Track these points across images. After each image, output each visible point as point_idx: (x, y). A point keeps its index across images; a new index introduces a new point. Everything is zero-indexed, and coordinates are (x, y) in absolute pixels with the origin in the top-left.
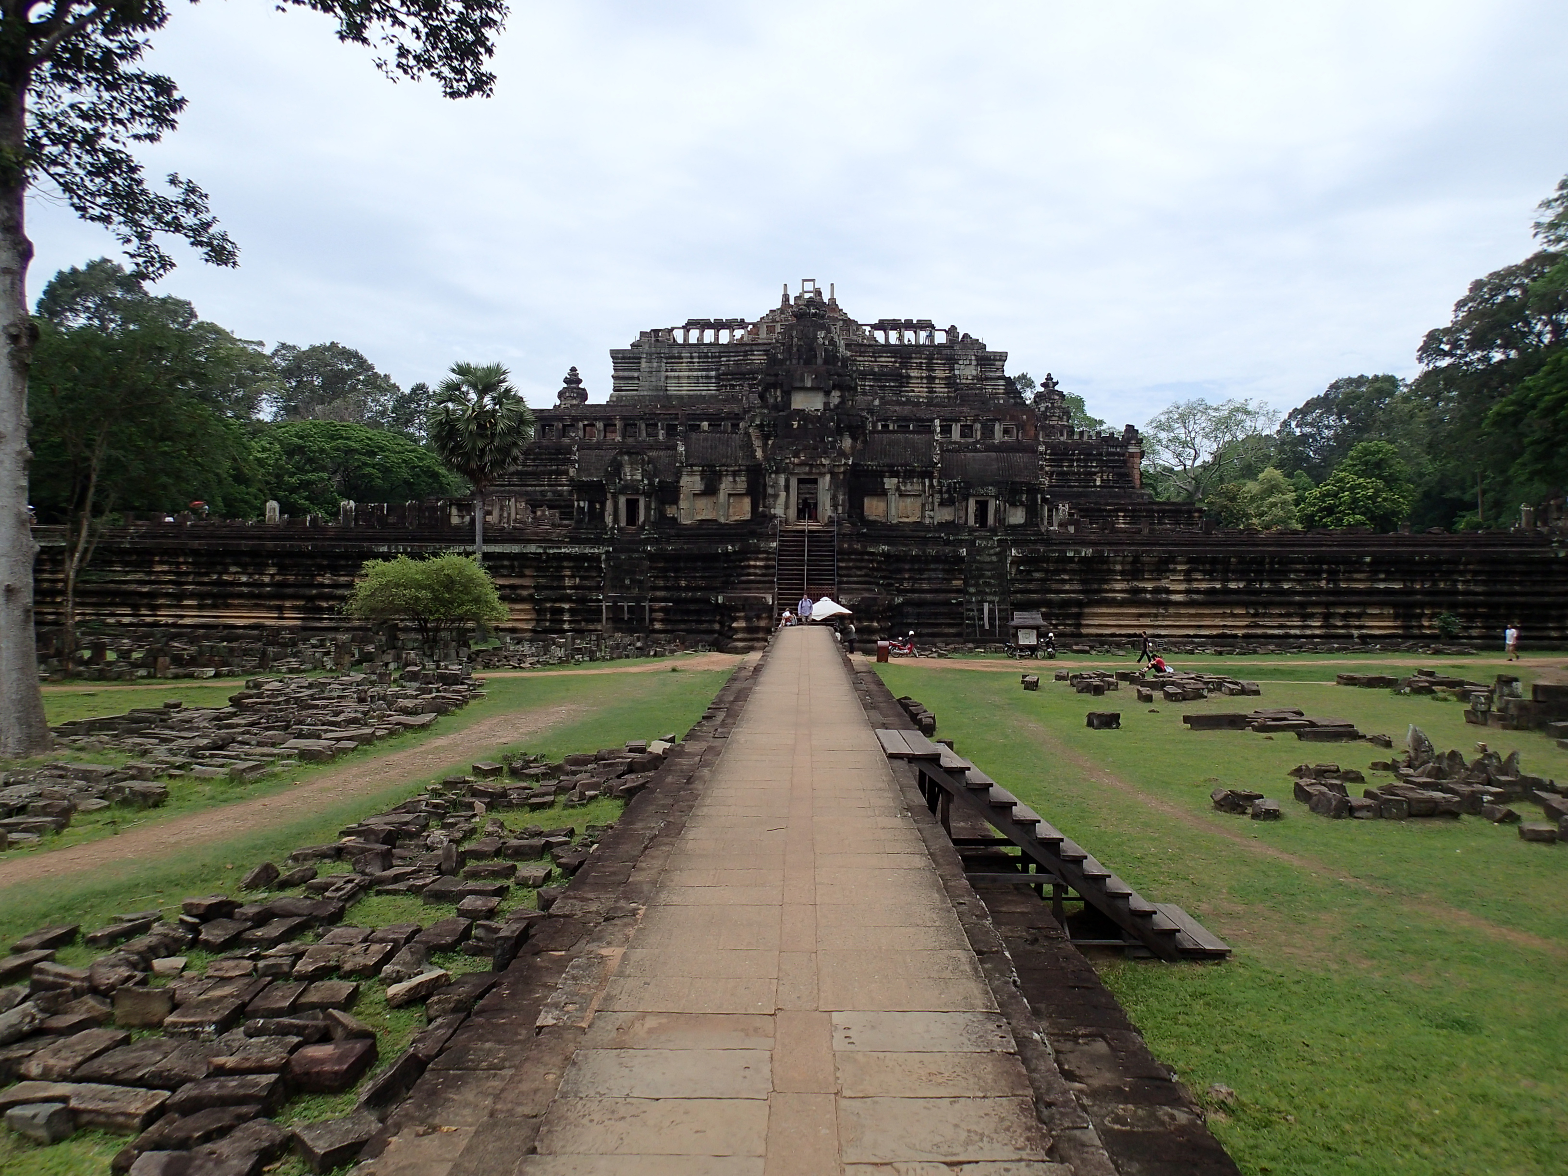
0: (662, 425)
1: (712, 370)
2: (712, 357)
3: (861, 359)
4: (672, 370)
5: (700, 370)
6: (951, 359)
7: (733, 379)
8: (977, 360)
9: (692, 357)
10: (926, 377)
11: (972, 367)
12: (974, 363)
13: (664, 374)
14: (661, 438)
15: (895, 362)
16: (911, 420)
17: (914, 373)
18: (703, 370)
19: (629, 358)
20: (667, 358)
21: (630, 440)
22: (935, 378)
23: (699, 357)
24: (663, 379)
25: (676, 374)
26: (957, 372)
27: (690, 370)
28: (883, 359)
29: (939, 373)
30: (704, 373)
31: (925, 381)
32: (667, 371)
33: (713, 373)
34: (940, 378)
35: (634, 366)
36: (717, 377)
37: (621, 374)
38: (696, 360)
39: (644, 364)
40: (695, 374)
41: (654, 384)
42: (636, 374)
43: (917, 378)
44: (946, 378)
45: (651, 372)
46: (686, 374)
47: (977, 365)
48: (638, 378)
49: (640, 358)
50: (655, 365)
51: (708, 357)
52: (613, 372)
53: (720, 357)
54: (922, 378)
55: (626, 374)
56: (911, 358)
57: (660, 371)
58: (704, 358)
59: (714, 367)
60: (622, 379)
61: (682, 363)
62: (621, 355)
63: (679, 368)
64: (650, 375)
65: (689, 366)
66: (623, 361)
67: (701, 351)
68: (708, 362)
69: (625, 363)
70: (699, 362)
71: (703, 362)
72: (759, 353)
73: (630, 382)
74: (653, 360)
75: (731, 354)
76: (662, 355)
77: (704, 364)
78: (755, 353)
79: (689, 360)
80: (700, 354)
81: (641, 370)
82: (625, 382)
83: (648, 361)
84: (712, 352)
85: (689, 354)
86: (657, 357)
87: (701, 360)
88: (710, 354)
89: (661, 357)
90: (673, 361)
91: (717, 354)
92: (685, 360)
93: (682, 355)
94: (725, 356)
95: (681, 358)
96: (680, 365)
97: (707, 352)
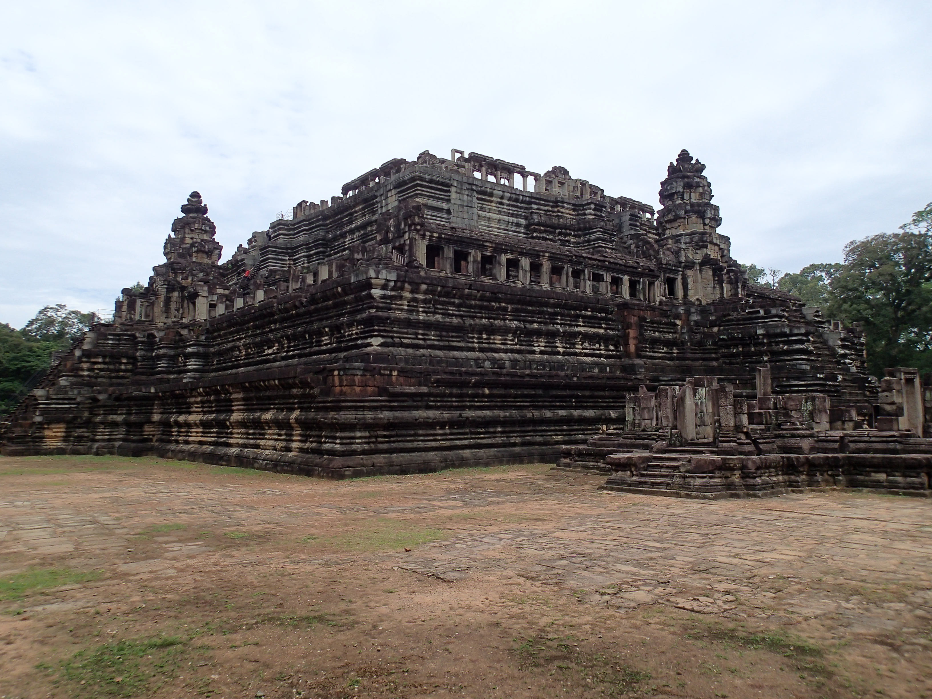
1: (521, 217)
2: (523, 202)
5: (510, 215)
7: (545, 232)
9: (502, 198)
13: (475, 211)
18: (512, 215)
19: (437, 183)
20: (478, 193)
23: (509, 199)
24: (474, 218)
25: (488, 215)
27: (500, 212)
30: (515, 220)
32: (479, 208)
33: (522, 222)
35: (442, 196)
36: (527, 227)
38: (506, 201)
39: (454, 195)
40: (505, 218)
41: (465, 222)
42: (445, 206)
45: (462, 206)
46: (498, 217)
48: (448, 212)
49: (448, 185)
50: (466, 198)
51: (518, 200)
53: (530, 203)
55: (434, 203)
57: (471, 207)
58: (514, 201)
59: (523, 214)
60: (429, 209)
61: (491, 202)
62: (429, 177)
63: (489, 207)
64: (461, 210)
65: (499, 207)
66: (430, 185)
67: (514, 192)
68: (517, 207)
69: (431, 188)
70: (508, 205)
71: (513, 206)
72: (569, 206)
73: (438, 215)
74: (464, 192)
75: (541, 202)
76: (474, 187)
77: (513, 209)
78: (565, 205)
79: (499, 200)
80: (512, 195)
81: (452, 201)
82: (433, 214)
83: (459, 191)
84: (523, 196)
85: (501, 193)
86: (468, 189)
87: (511, 203)
88: (521, 197)
89: (473, 190)
90: (483, 197)
91: (528, 199)
92: (494, 199)
93: (495, 192)
94: (535, 203)
95: (491, 195)
96: (489, 204)
97: (519, 195)
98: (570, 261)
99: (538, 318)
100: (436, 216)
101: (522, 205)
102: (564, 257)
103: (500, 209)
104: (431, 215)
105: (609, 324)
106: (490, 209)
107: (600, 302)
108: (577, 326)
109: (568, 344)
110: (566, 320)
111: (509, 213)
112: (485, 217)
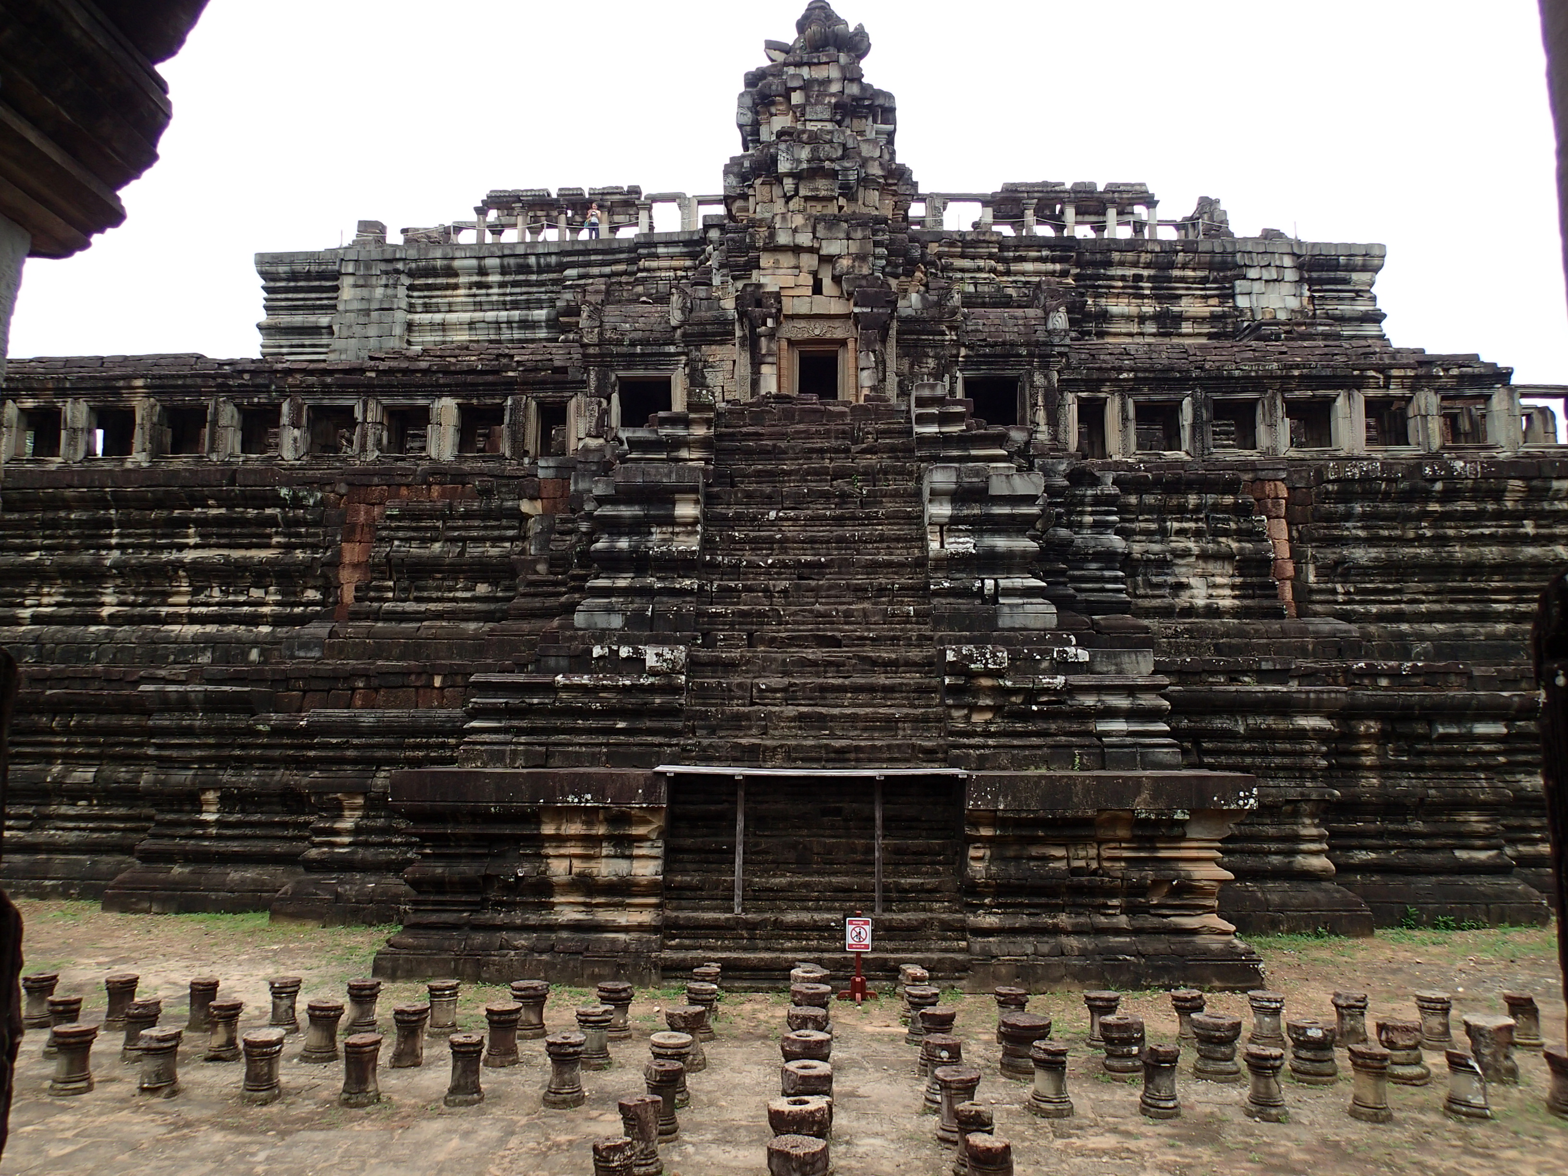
0: (297, 410)
1: (539, 304)
2: (541, 269)
3: (967, 263)
4: (427, 308)
5: (504, 306)
6: (1224, 266)
8: (1299, 267)
10: (1156, 318)
11: (1286, 288)
12: (1290, 275)
13: (401, 316)
14: (288, 454)
15: (1064, 274)
16: (1184, 382)
17: (1119, 307)
18: (512, 305)
19: (308, 276)
20: (411, 274)
21: (181, 462)
22: (1180, 318)
23: (504, 271)
24: (398, 330)
25: (438, 317)
26: (1242, 302)
27: (479, 306)
28: (1029, 267)
29: (1190, 306)
30: (516, 314)
31: (1151, 328)
32: (411, 308)
33: (541, 314)
34: (1195, 320)
35: (319, 300)
37: (285, 319)
38: (493, 278)
39: (347, 292)
40: (490, 316)
41: (373, 343)
42: (324, 320)
43: (1129, 318)
44: (1214, 318)
45: (367, 312)
46: (469, 316)
47: (1300, 281)
48: (330, 329)
49: (337, 275)
50: (379, 292)
51: (525, 269)
52: (262, 317)
53: (560, 267)
54: (1142, 319)
55: (298, 319)
56: (1109, 264)
57: (391, 309)
58: (518, 273)
59: (543, 297)
60: (286, 334)
61: (456, 287)
62: (286, 268)
63: (446, 300)
64: (362, 320)
65: (475, 295)
66: (292, 284)
67: (507, 252)
68: (528, 283)
69: (296, 290)
70: (502, 285)
71: (515, 284)
72: (671, 250)
73: (307, 342)
74: (374, 281)
75: (593, 258)
76: (400, 266)
77: (518, 290)
78: (661, 250)
79: (475, 278)
80: (506, 261)
81: (341, 307)
82: (294, 342)
83: (361, 282)
84: (538, 255)
85: (474, 262)
86: (386, 273)
87: (508, 278)
88: (532, 260)
89: (397, 271)
90: (430, 281)
91: (553, 260)
92: (463, 280)
93: (457, 263)
94: (572, 265)
95: (451, 272)
96: (449, 292)
97: (526, 255)
98: (223, 388)
99: (45, 537)
100: (303, 346)
101: (544, 277)
102: (199, 381)
103: (478, 299)
104: (292, 346)
105: (299, 535)
106: (450, 304)
107: (239, 478)
108: (181, 547)
109: (143, 593)
110: (141, 536)
111: (504, 303)
112: (431, 324)
